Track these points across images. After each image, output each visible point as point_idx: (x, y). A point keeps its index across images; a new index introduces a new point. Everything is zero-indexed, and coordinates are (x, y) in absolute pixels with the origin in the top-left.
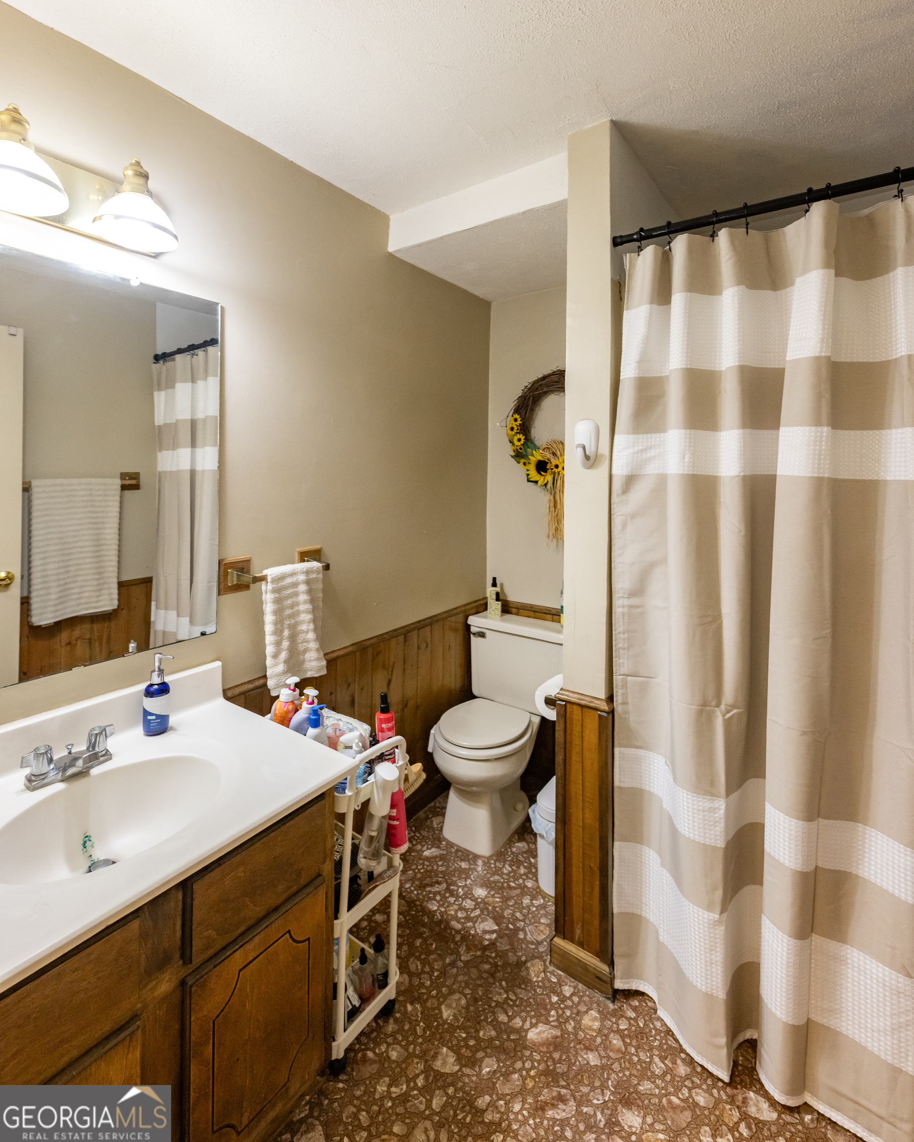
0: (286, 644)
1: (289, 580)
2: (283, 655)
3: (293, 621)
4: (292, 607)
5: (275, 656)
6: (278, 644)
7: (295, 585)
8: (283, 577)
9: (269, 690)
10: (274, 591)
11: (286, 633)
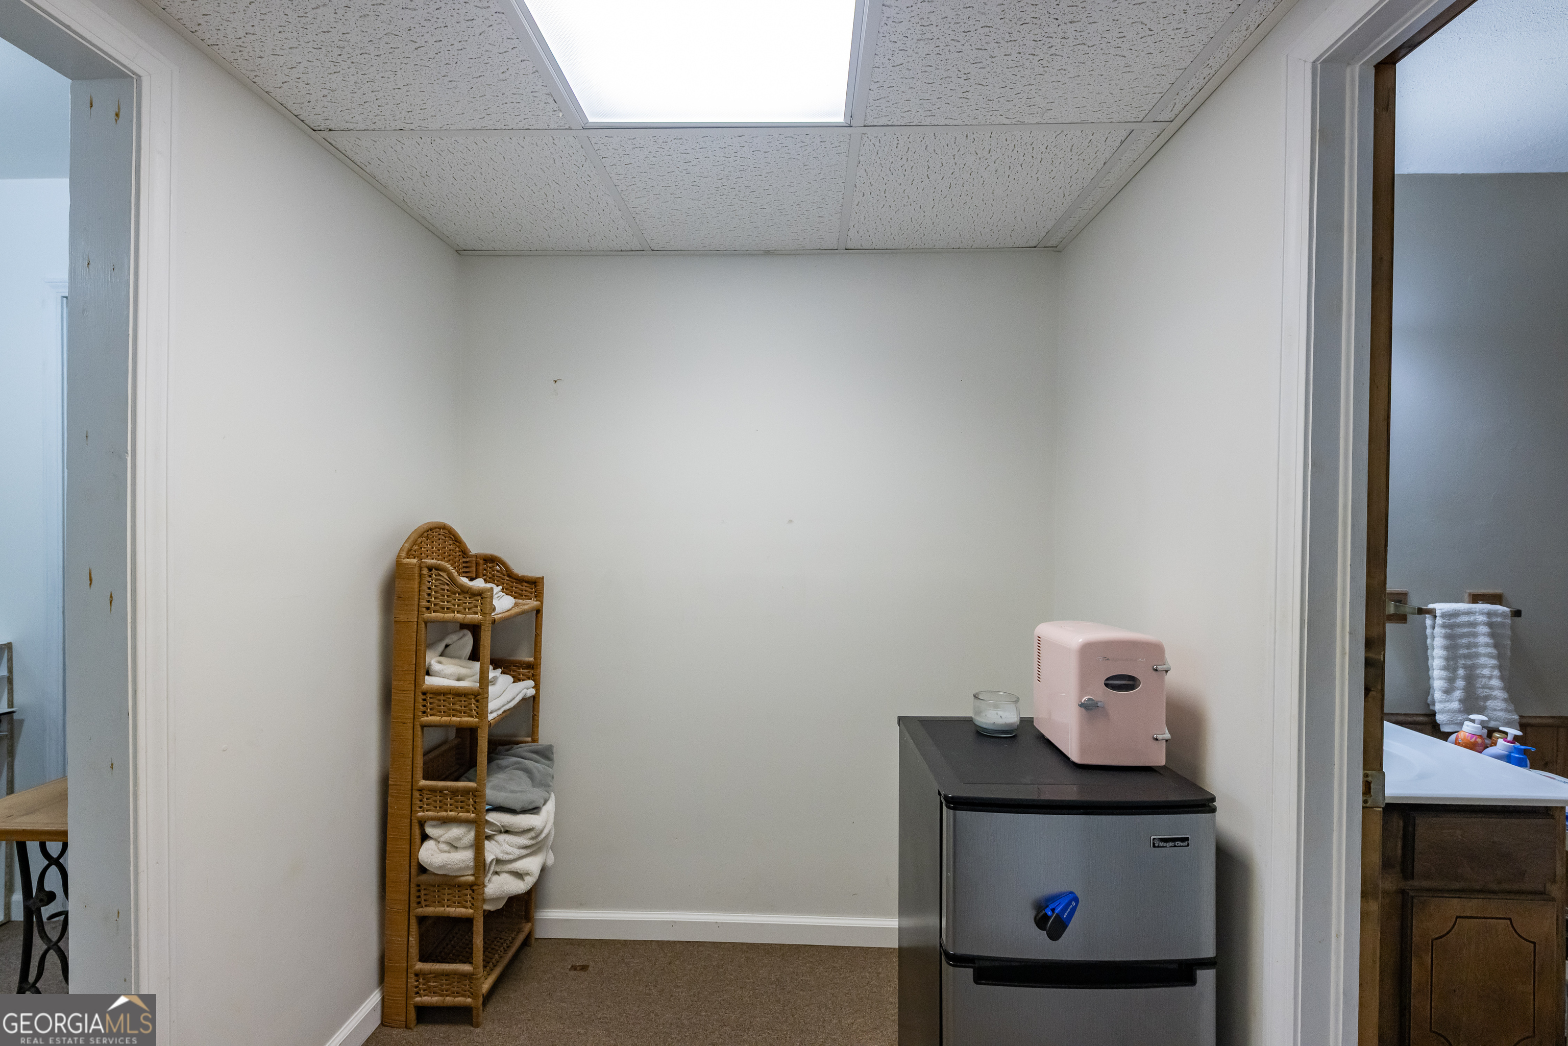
0: (1460, 683)
1: (1465, 619)
2: (1458, 694)
3: (1469, 662)
4: (1468, 646)
5: (1448, 692)
6: (1451, 680)
7: (1473, 624)
8: (1456, 614)
9: (1439, 725)
10: (1444, 626)
11: (1461, 672)
